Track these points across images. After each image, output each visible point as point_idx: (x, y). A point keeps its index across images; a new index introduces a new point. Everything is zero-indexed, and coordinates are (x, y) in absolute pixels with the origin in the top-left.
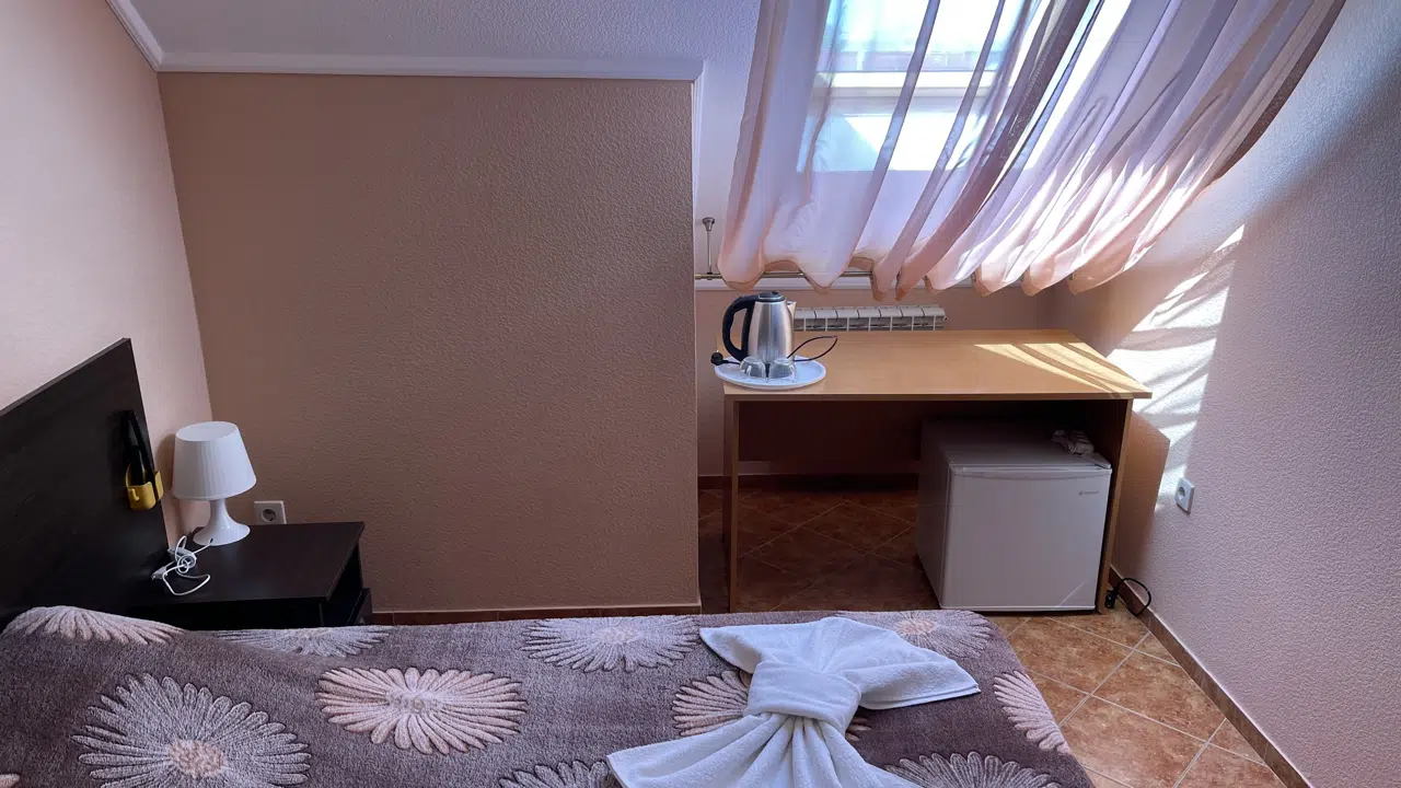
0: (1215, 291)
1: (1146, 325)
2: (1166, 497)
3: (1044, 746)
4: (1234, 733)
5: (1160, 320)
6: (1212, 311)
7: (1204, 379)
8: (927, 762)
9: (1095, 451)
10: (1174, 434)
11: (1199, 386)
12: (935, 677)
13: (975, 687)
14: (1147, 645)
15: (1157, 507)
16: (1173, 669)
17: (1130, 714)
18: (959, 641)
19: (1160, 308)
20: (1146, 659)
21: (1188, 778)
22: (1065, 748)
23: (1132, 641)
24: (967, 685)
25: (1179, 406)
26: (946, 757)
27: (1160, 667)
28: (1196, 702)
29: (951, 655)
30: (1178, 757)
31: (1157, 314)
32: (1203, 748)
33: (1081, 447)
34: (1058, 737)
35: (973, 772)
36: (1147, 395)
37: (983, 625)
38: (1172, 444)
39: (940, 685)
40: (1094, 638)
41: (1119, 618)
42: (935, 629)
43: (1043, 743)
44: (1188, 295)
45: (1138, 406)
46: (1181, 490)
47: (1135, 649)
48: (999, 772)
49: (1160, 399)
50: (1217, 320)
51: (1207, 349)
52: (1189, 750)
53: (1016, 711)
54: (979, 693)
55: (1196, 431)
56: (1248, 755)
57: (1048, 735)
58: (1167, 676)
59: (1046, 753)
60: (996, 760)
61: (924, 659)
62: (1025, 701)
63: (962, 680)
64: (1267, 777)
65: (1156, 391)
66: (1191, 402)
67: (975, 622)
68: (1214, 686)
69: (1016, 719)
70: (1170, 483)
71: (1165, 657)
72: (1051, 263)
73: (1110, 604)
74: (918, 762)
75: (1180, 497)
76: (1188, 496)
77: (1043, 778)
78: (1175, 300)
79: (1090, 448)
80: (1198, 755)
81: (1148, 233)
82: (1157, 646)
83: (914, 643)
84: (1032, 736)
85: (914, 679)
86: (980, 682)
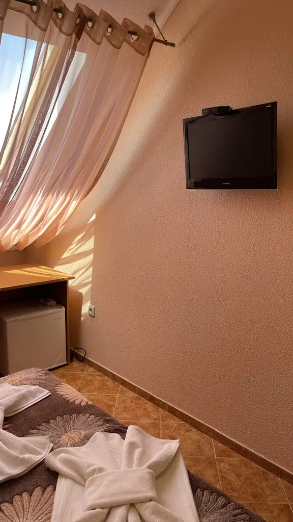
0: (89, 238)
1: (66, 255)
2: (85, 314)
3: (83, 404)
4: (125, 389)
5: (71, 252)
6: (90, 244)
7: (91, 269)
8: (41, 427)
9: (57, 303)
10: (83, 291)
11: (90, 271)
12: (32, 394)
13: (48, 393)
14: (88, 370)
15: (82, 319)
16: (99, 375)
17: (91, 395)
18: (35, 379)
19: (70, 248)
20: (90, 375)
21: (117, 409)
22: (90, 403)
23: (83, 370)
24: (45, 393)
25: (84, 280)
26: (48, 422)
27: (95, 376)
28: (110, 383)
29: (34, 385)
30: (111, 403)
31: (70, 250)
32: (117, 397)
33: (52, 303)
34: (86, 400)
35: (61, 424)
36: (73, 278)
37: (41, 371)
38: (83, 294)
39: (34, 397)
40: (70, 373)
41: (76, 364)
42: (23, 378)
43: (82, 403)
44: (80, 241)
45: (70, 282)
46: (90, 310)
47: (85, 372)
48: (71, 419)
49: (77, 279)
50: (92, 247)
51: (91, 257)
52: (114, 400)
53: (67, 396)
54: (51, 395)
55: (91, 287)
56: (132, 394)
57: (82, 400)
58: (98, 378)
59: (84, 406)
60: (68, 415)
61: (24, 389)
62: (68, 391)
63: (42, 392)
64: (139, 399)
65: (76, 276)
66: (88, 278)
67: (38, 370)
68: (114, 375)
69: (69, 399)
70: (85, 309)
71: (95, 372)
72: (27, 236)
73: (72, 360)
74: (38, 429)
75: (90, 312)
76: (93, 310)
77: (88, 415)
78: (75, 244)
79: (55, 303)
80: (117, 400)
81: (64, 220)
82: (91, 369)
83: (17, 385)
84: (77, 402)
85: (24, 397)
86: (50, 391)
